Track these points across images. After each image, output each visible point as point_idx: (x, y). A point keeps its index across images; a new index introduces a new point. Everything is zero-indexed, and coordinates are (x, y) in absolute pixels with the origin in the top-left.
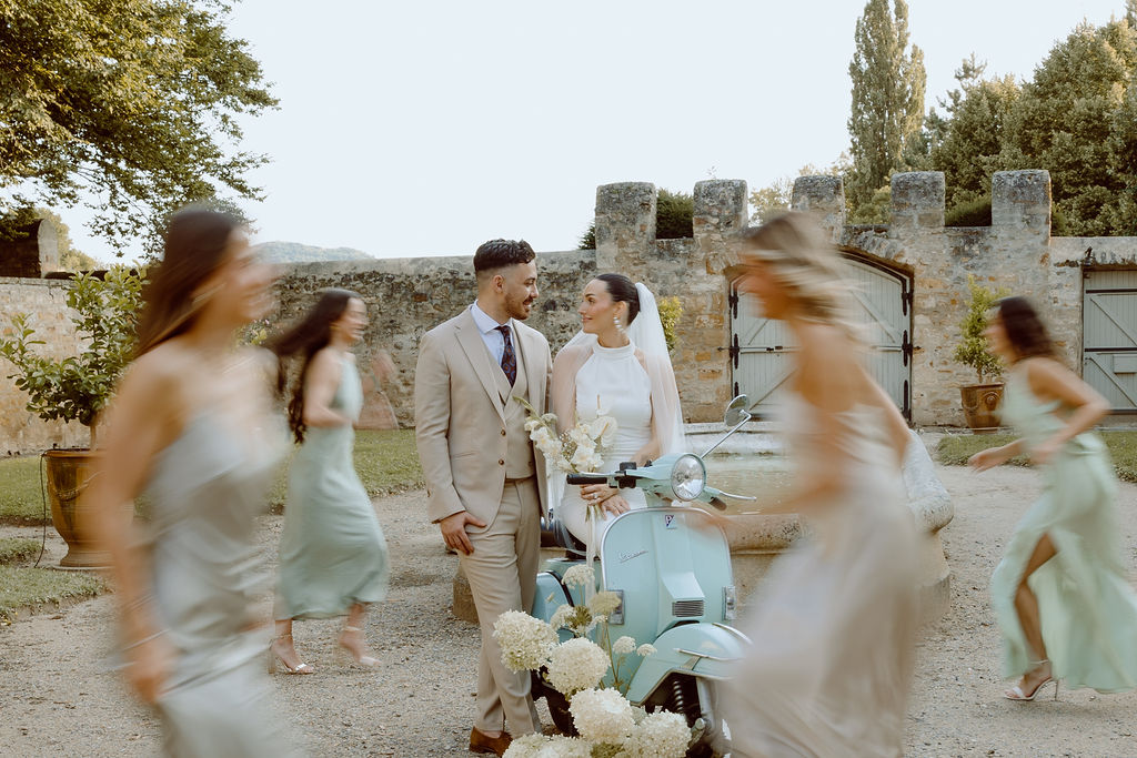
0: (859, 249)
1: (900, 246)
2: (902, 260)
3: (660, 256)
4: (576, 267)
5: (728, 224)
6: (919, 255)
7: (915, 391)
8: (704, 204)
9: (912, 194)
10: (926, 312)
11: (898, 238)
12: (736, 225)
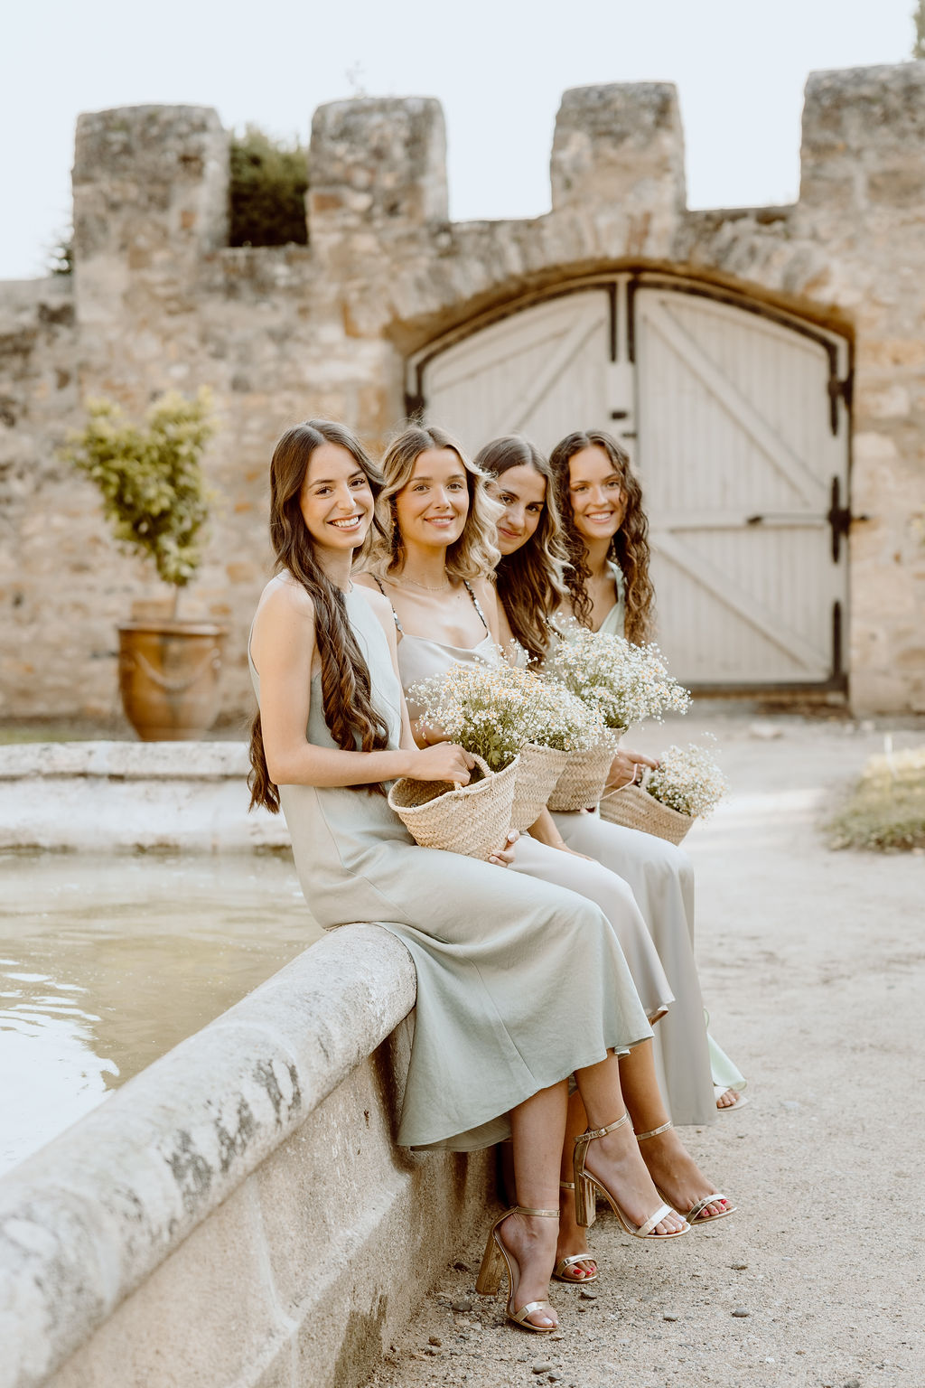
0: (716, 267)
1: (820, 258)
2: (824, 296)
3: (231, 291)
4: (28, 319)
5: (393, 210)
6: (866, 278)
7: (856, 629)
8: (334, 159)
9: (852, 121)
10: (887, 427)
11: (814, 236)
12: (411, 214)
